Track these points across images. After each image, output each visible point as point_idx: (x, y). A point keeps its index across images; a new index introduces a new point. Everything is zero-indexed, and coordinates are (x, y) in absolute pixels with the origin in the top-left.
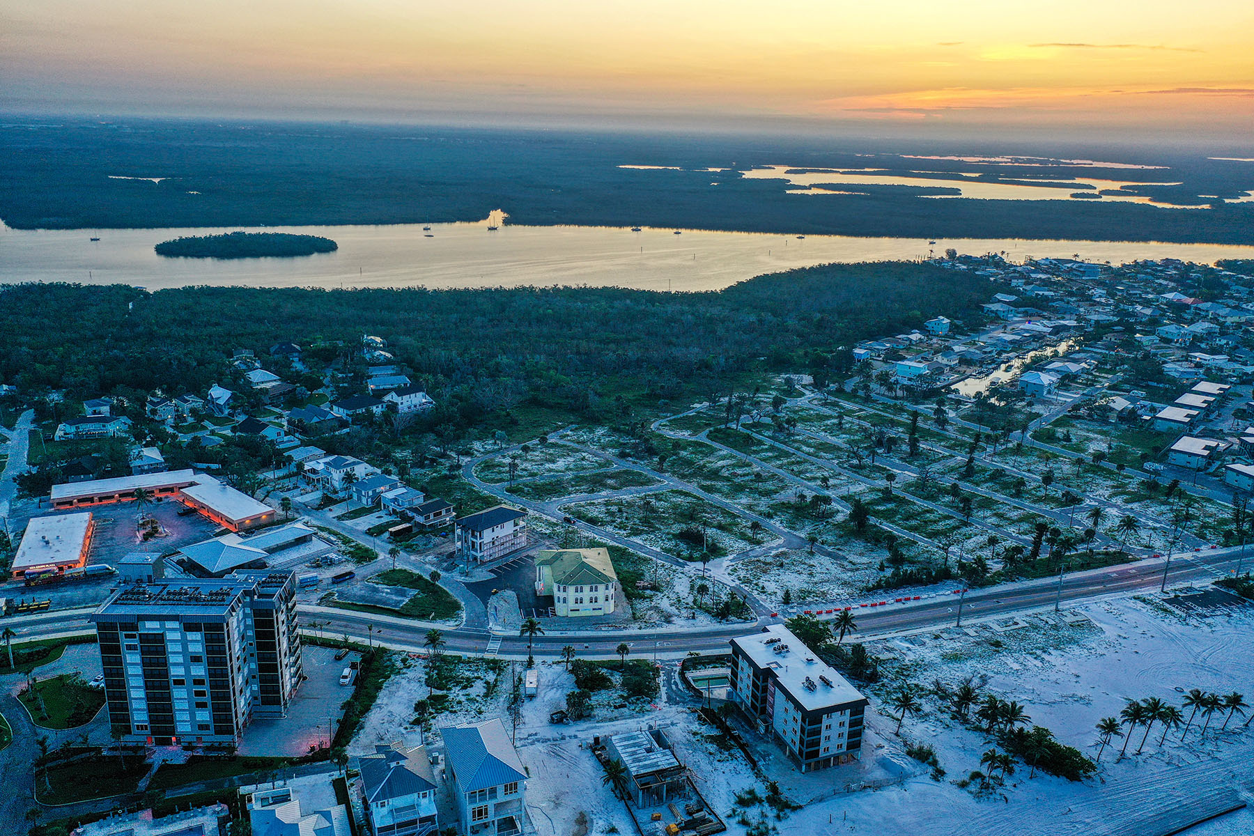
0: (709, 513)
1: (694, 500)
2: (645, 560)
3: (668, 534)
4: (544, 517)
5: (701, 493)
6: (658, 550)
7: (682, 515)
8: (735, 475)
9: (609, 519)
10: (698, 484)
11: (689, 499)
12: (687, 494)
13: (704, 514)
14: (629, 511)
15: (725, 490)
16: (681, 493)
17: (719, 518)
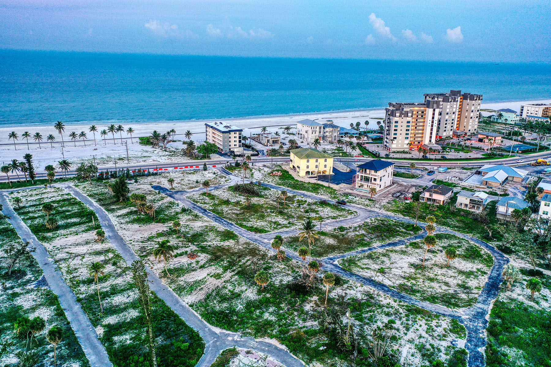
0: (234, 213)
1: (245, 223)
2: (280, 185)
3: (267, 198)
4: (363, 207)
5: (236, 230)
6: (272, 189)
7: (256, 211)
8: (192, 255)
9: (313, 207)
10: (238, 242)
11: (249, 224)
12: (251, 229)
13: (238, 212)
14: (300, 213)
15: (212, 235)
16: (257, 230)
17: (227, 209)
